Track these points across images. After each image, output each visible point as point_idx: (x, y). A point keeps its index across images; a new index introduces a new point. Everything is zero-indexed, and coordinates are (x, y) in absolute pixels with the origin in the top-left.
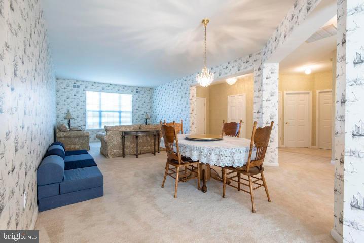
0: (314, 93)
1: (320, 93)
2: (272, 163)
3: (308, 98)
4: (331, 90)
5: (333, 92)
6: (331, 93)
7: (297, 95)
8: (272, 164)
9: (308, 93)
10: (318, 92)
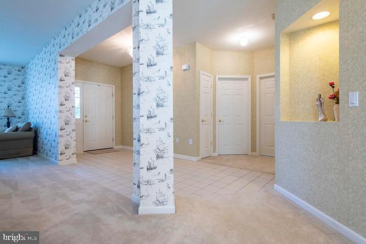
0: (253, 79)
1: (261, 78)
2: (160, 207)
3: (246, 85)
4: (273, 74)
5: (276, 76)
6: (273, 79)
7: (232, 82)
8: (160, 210)
9: (247, 79)
10: (258, 77)
